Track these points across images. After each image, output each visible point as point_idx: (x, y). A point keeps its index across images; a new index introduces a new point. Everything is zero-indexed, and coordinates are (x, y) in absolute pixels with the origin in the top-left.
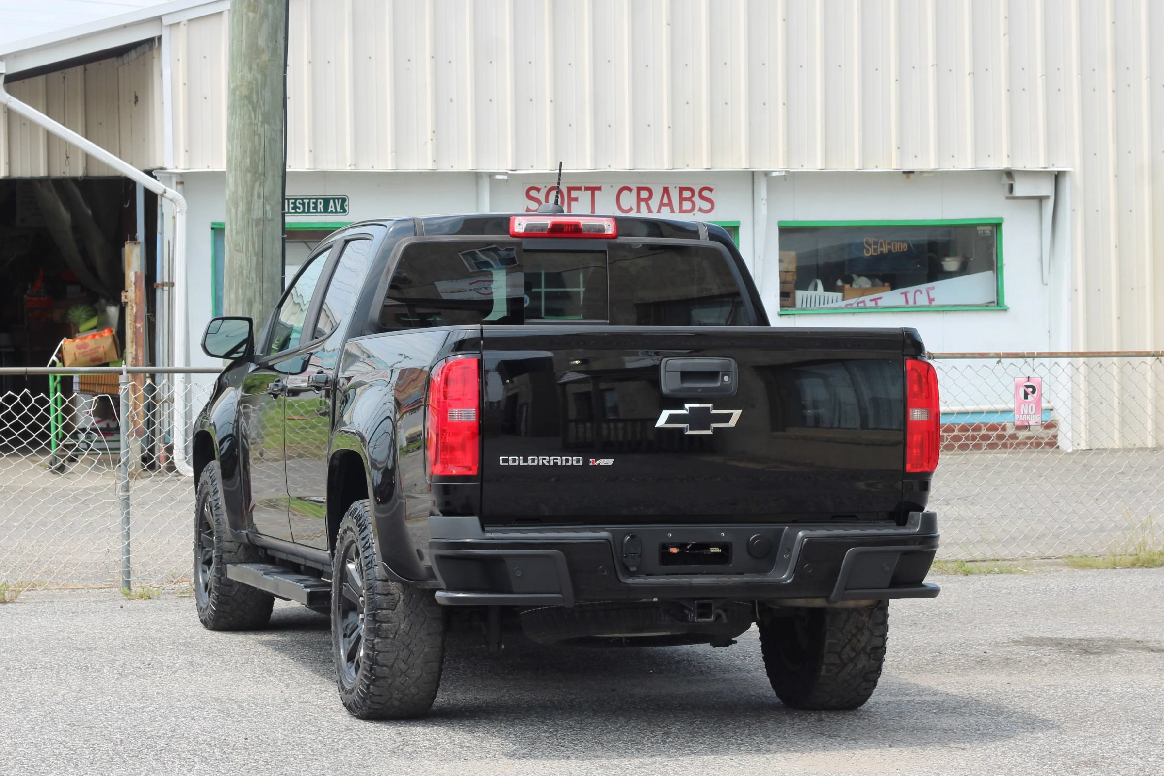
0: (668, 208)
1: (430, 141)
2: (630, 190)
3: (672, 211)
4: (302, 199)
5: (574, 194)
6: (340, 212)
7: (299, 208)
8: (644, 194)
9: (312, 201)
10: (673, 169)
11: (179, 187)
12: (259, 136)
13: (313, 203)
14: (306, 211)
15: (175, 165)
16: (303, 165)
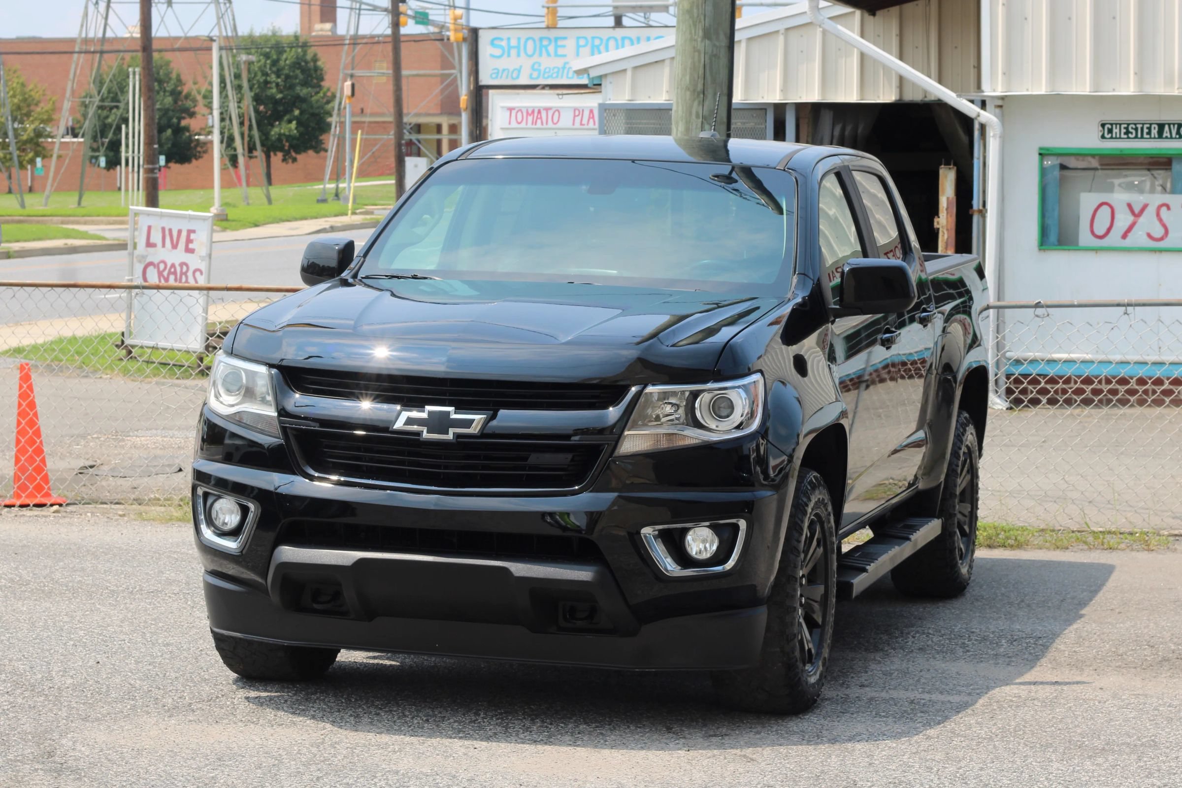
4: (1135, 124)
6: (1176, 138)
7: (1132, 133)
9: (1146, 126)
11: (998, 110)
12: (699, 52)
13: (1147, 128)
14: (1139, 135)
15: (992, 88)
16: (1129, 89)
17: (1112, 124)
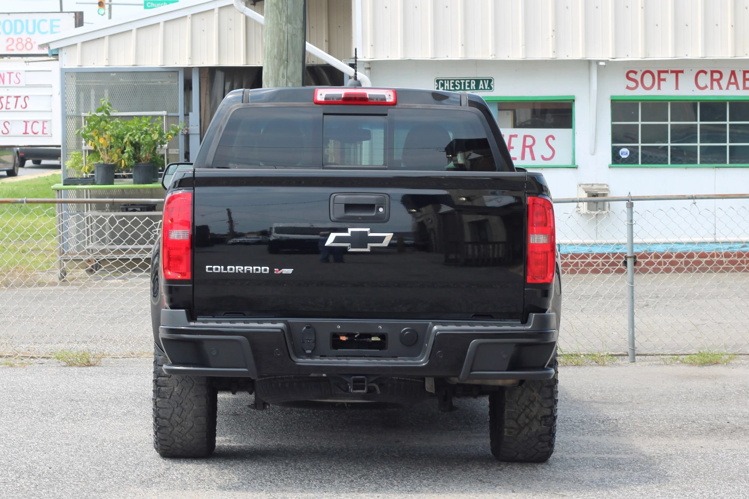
0: (734, 86)
1: (551, 37)
2: (705, 73)
3: (738, 88)
4: (460, 80)
5: (663, 76)
6: (488, 89)
7: (457, 86)
8: (717, 76)
9: (467, 81)
10: (735, 57)
11: (367, 71)
12: (284, 32)
13: (468, 83)
14: (463, 88)
15: (364, 56)
16: (457, 55)
17: (443, 80)
